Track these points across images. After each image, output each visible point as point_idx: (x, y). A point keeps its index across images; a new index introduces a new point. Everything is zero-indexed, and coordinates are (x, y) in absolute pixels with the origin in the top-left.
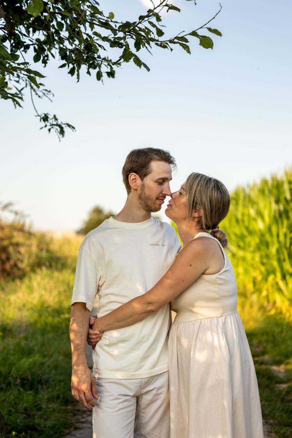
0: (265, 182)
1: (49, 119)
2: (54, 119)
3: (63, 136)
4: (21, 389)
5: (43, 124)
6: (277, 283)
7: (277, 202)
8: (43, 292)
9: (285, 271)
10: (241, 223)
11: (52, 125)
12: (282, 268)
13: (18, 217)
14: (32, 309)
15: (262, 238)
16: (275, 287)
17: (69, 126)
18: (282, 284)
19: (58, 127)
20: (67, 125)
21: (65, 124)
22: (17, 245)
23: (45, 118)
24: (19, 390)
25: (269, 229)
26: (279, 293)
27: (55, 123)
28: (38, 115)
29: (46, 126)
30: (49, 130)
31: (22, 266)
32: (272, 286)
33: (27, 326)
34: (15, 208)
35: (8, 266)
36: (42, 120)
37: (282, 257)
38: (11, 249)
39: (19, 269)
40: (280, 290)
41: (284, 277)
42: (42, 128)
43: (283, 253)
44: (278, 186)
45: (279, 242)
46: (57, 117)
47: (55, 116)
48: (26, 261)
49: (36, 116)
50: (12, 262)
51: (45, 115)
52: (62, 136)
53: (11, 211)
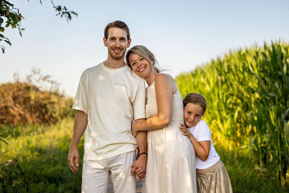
0: (213, 62)
1: (61, 9)
2: (64, 9)
3: (71, 20)
4: (47, 182)
5: (58, 12)
6: (217, 125)
7: (220, 75)
8: (67, 130)
9: (223, 118)
10: (197, 88)
11: (64, 13)
12: (220, 115)
13: (54, 85)
14: (59, 140)
15: (209, 96)
16: (216, 127)
17: (74, 13)
18: (220, 126)
19: (67, 14)
20: (72, 13)
21: (71, 12)
22: (53, 103)
23: (59, 9)
24: (46, 183)
25: (213, 91)
26: (219, 132)
27: (65, 11)
28: (55, 7)
29: (60, 13)
30: (62, 16)
31: (55, 115)
32: (214, 126)
33: (55, 149)
34: (51, 79)
35: (46, 117)
36: (57, 10)
37: (221, 108)
38: (48, 106)
39: (53, 118)
40: (219, 129)
41: (222, 121)
42: (57, 15)
43: (221, 106)
44: (221, 64)
45: (219, 98)
46: (66, 8)
47: (65, 7)
48: (57, 113)
49: (53, 7)
50: (49, 114)
51: (59, 7)
52: (69, 19)
53: (49, 81)
